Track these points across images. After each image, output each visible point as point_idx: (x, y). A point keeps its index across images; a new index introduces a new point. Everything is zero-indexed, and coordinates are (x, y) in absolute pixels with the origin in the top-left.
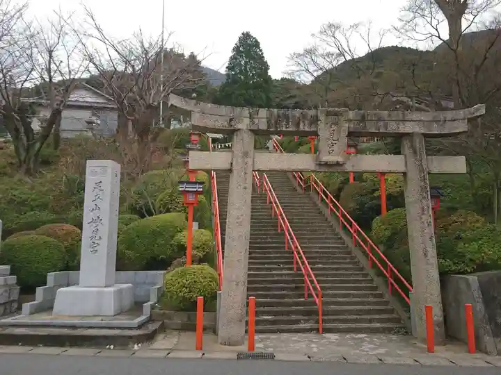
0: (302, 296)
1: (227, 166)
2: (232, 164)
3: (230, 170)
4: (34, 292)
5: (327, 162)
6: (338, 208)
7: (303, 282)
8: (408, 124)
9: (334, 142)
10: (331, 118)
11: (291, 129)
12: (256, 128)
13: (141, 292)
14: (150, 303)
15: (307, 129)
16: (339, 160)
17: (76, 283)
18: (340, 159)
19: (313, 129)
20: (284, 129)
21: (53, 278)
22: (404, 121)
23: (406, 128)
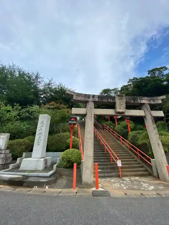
0: (110, 161)
1: (85, 113)
2: (87, 112)
3: (86, 115)
4: (16, 160)
5: (119, 112)
6: (114, 133)
7: (110, 156)
8: (143, 100)
9: (121, 105)
10: (119, 97)
11: (106, 101)
12: (94, 100)
13: (54, 160)
14: (56, 165)
15: (111, 101)
17: (30, 157)
18: (124, 111)
19: (113, 101)
20: (104, 101)
21: (25, 154)
22: (142, 99)
23: (143, 102)
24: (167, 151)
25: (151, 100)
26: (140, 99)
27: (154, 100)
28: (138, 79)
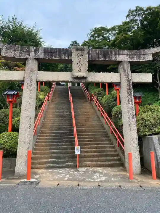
1: (22, 79)
2: (24, 77)
3: (23, 81)
5: (77, 76)
8: (121, 56)
9: (81, 65)
11: (57, 58)
12: (37, 57)
15: (66, 58)
16: (84, 75)
19: (69, 59)
20: (54, 58)
22: (119, 54)
23: (120, 58)
24: (147, 134)
25: (134, 54)
26: (115, 54)
27: (141, 55)
28: (145, 9)
